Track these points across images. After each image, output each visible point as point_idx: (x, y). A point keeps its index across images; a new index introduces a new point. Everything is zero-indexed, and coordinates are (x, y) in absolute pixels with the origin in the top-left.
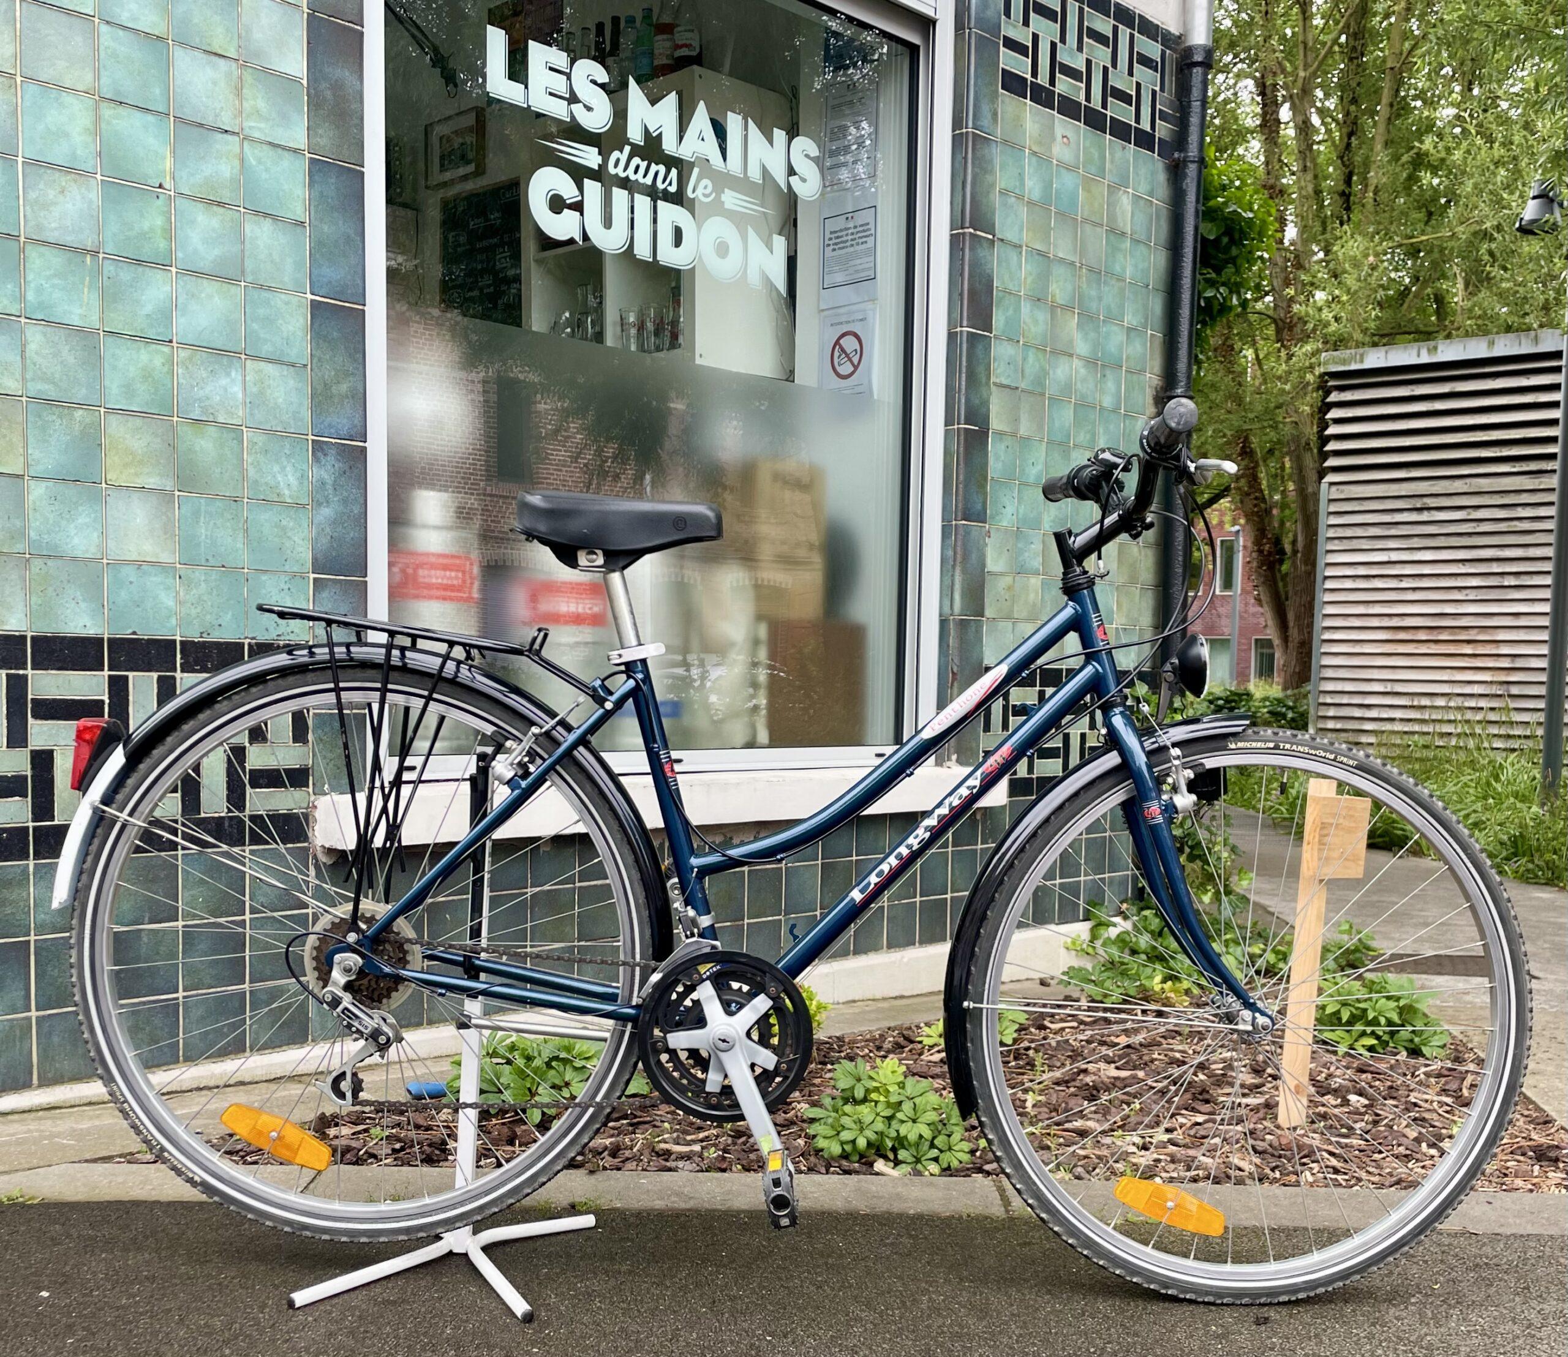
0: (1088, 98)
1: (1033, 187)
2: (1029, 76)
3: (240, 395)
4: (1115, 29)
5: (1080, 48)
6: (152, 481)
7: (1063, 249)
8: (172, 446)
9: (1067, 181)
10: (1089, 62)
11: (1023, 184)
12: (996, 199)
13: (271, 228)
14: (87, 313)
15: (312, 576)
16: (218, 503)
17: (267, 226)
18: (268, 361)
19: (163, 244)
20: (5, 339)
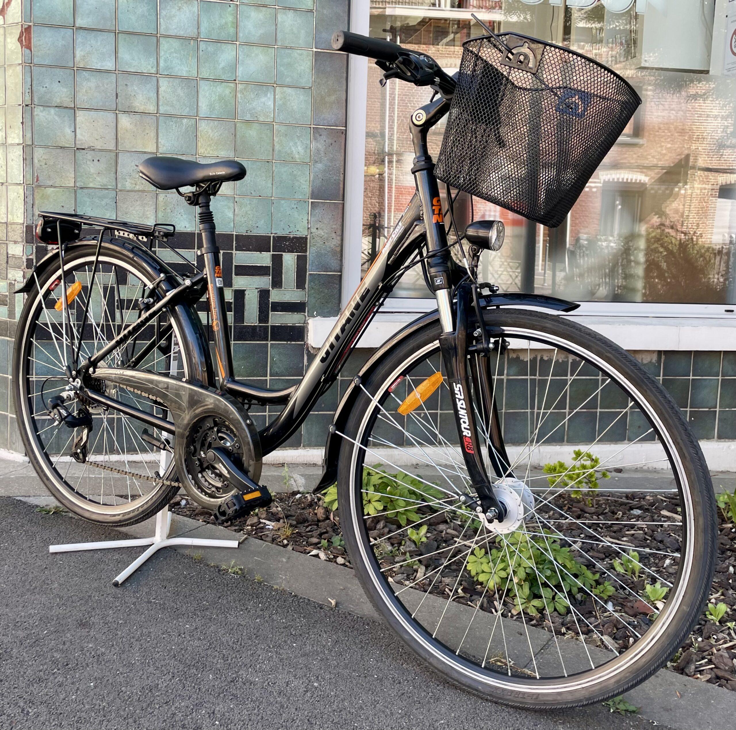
3: (272, 106)
6: (223, 153)
8: (235, 135)
13: (293, 15)
14: (191, 70)
15: (310, 201)
16: (258, 163)
17: (291, 14)
18: (289, 87)
19: (232, 31)
20: (148, 86)
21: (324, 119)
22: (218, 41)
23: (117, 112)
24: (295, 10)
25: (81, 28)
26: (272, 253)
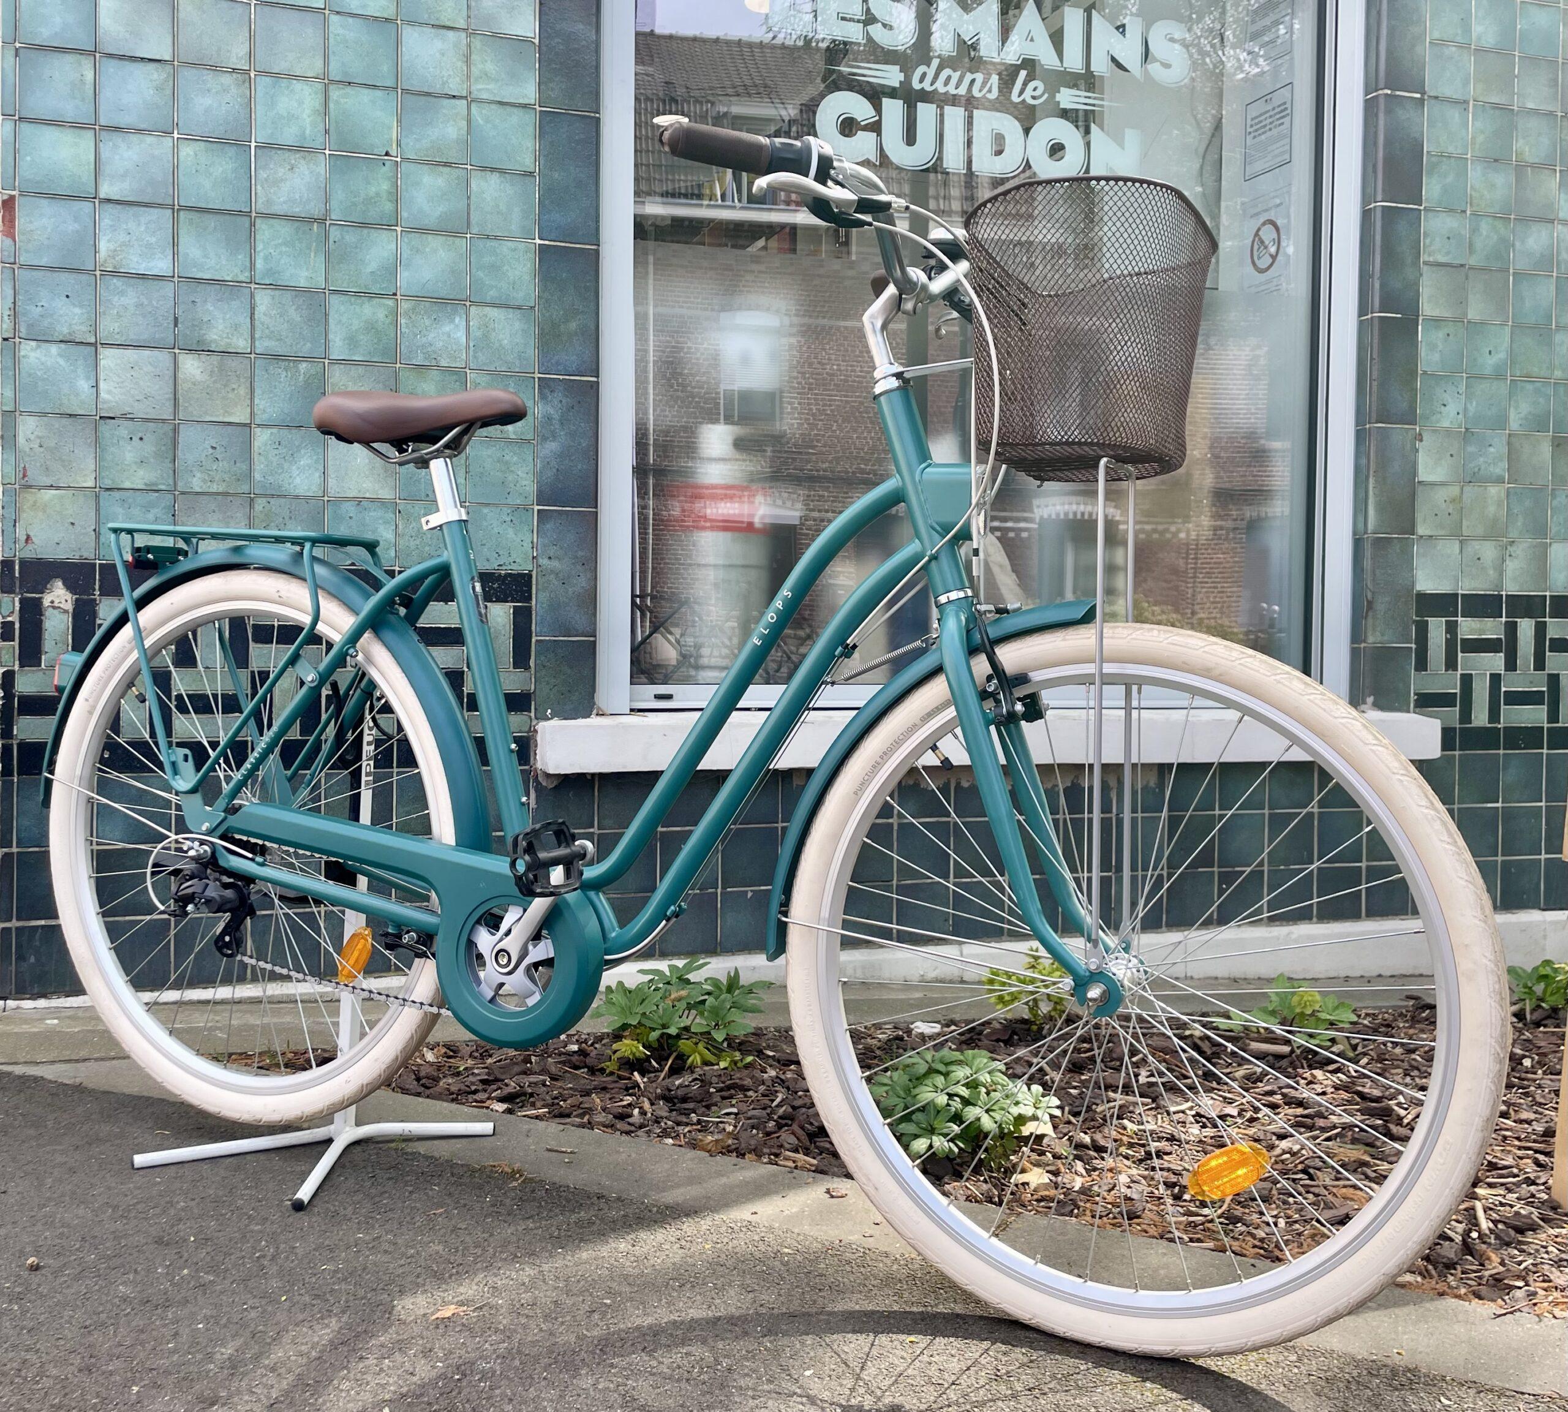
1: (1484, 32)
3: (464, 340)
7: (1534, 99)
9: (1538, 20)
11: (1467, 30)
12: (1427, 51)
13: (498, 181)
14: (313, 276)
15: (536, 508)
17: (494, 179)
18: (494, 306)
19: (389, 207)
20: (235, 304)
21: (558, 363)
22: (364, 225)
23: (177, 351)
24: (502, 171)
25: (109, 201)
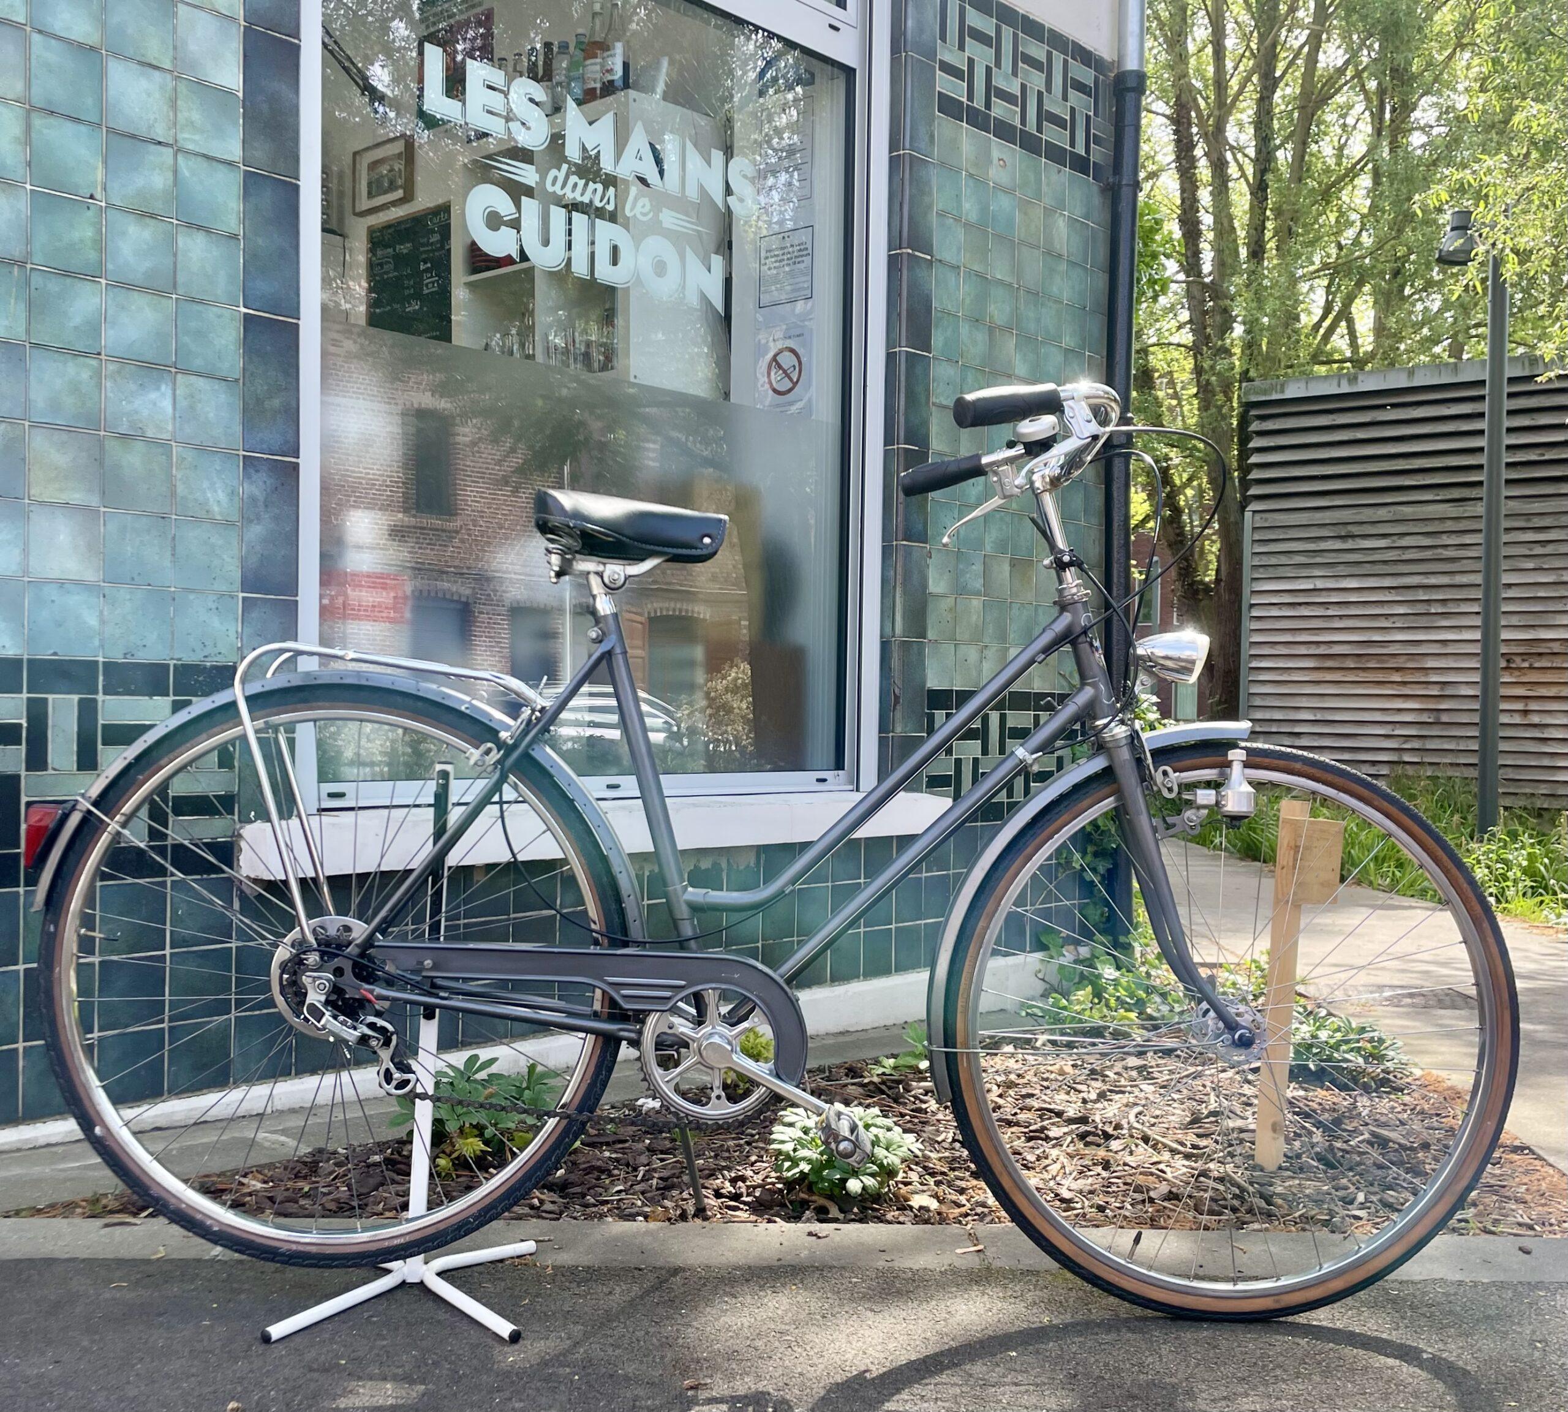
0: (1023, 121)
1: (970, 208)
2: (964, 100)
3: (170, 409)
4: (1049, 55)
5: (1015, 73)
6: (77, 497)
7: (1001, 272)
8: (100, 461)
9: (1003, 204)
10: (1023, 87)
11: (959, 206)
12: (934, 219)
13: (203, 241)
14: (13, 325)
15: (241, 595)
16: (144, 519)
17: (200, 238)
18: (199, 374)
19: (93, 255)
21: (262, 441)
22: (67, 274)
24: (207, 230)
26: (172, 698)
